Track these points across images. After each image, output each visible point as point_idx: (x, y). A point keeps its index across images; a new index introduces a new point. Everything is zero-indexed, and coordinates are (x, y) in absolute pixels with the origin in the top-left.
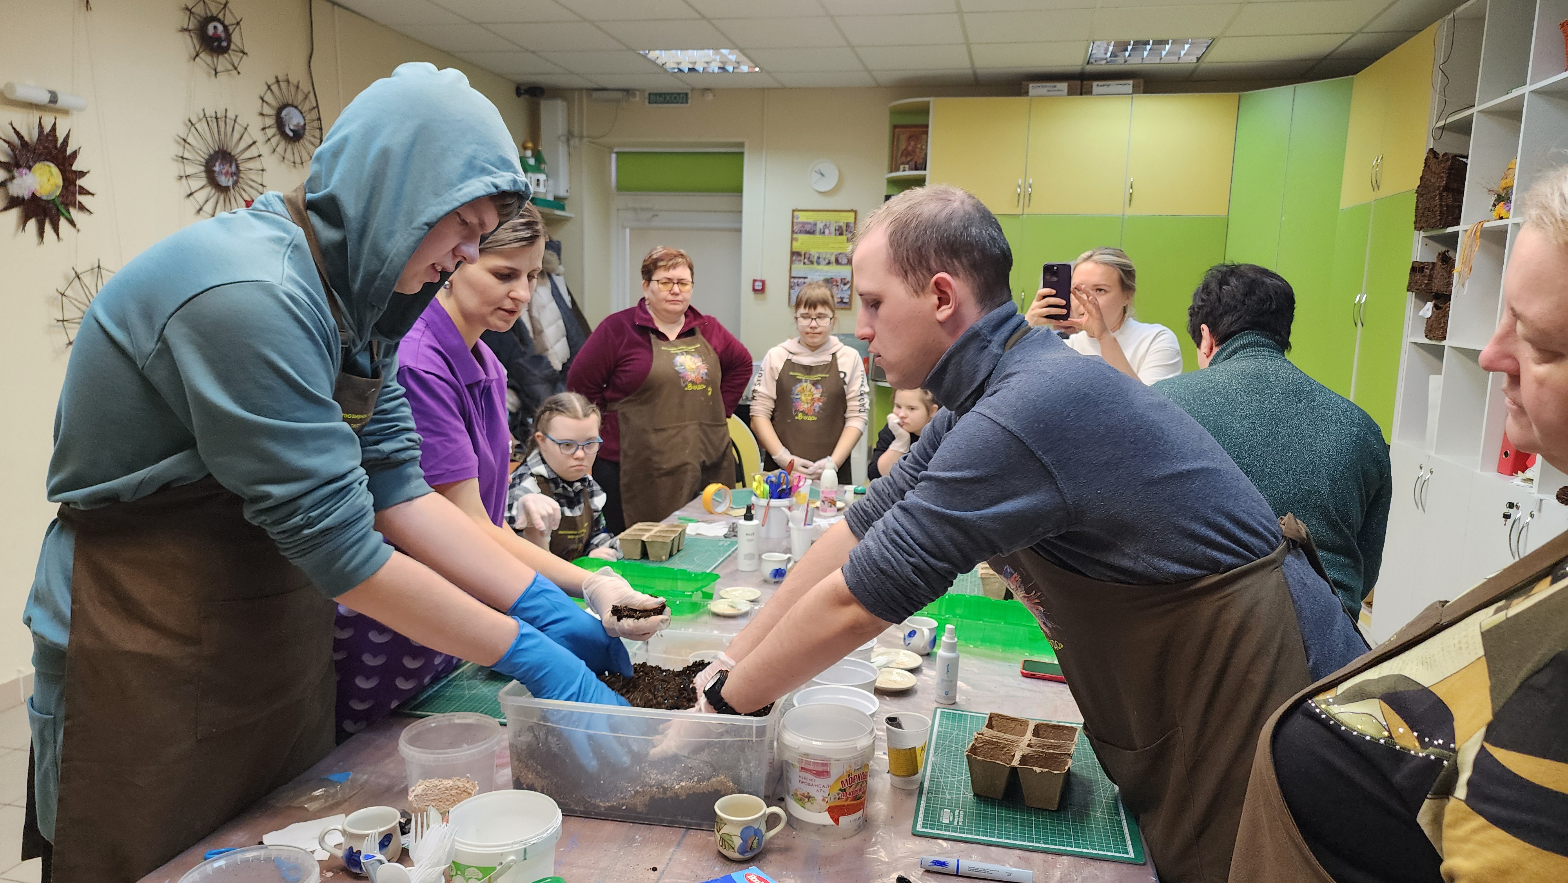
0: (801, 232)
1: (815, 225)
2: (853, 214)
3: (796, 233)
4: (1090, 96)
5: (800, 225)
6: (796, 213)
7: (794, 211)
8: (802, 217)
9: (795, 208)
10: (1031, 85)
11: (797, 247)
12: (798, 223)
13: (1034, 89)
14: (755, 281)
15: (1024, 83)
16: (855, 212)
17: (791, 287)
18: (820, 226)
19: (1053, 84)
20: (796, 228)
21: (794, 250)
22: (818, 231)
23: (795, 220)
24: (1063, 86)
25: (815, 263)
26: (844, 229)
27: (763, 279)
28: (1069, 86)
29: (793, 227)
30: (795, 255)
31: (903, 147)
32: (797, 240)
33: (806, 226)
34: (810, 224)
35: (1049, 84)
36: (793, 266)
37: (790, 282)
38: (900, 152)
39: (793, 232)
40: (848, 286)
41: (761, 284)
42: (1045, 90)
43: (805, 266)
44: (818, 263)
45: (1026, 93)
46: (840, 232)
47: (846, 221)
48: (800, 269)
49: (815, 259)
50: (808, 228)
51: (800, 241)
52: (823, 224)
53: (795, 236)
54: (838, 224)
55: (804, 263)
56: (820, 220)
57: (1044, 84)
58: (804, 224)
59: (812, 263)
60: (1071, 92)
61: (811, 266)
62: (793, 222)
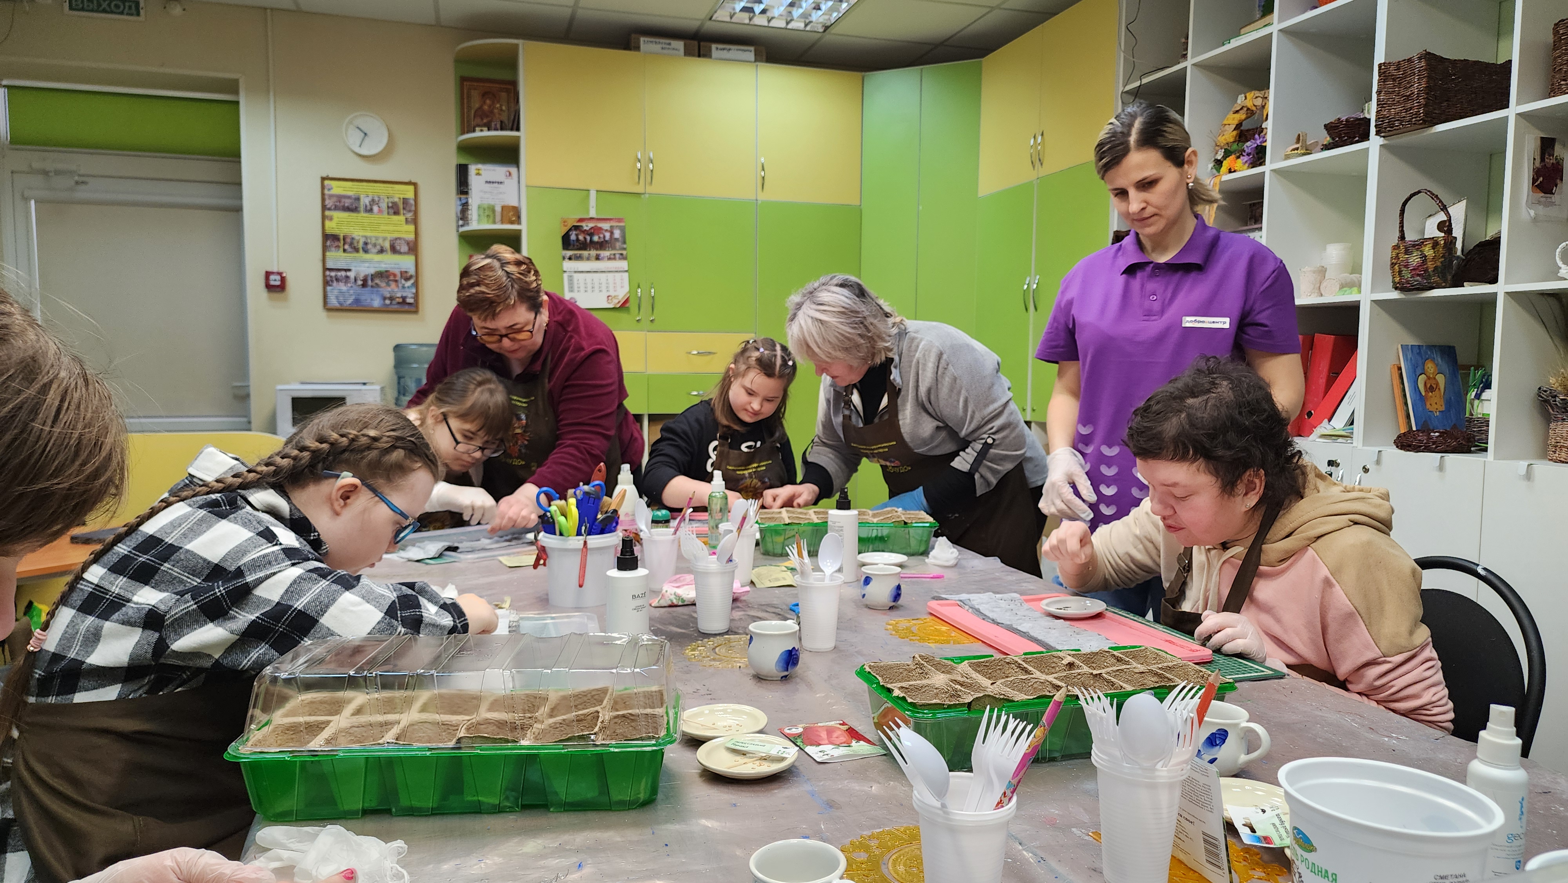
0: (336, 208)
1: (358, 199)
2: (411, 188)
3: (329, 209)
4: (709, 60)
5: (335, 199)
6: (326, 182)
7: (323, 179)
8: (337, 188)
9: (324, 175)
10: (642, 39)
11: (331, 227)
12: (331, 196)
13: (646, 44)
14: (268, 274)
15: (633, 36)
16: (415, 185)
17: (326, 283)
18: (365, 201)
19: (667, 41)
20: (329, 203)
21: (328, 231)
22: (362, 208)
23: (326, 192)
24: (679, 45)
25: (361, 250)
26: (401, 206)
27: (281, 271)
28: (685, 45)
29: (323, 200)
30: (330, 239)
31: (477, 106)
32: (331, 219)
33: (343, 200)
34: (349, 197)
35: (662, 41)
36: (328, 254)
37: (324, 276)
38: (473, 112)
39: (324, 208)
40: (412, 281)
41: (278, 278)
42: (659, 47)
43: (346, 254)
44: (366, 251)
45: (637, 48)
46: (394, 209)
47: (402, 196)
48: (337, 258)
49: (361, 245)
50: (347, 202)
51: (335, 220)
52: (370, 199)
53: (327, 213)
54: (391, 200)
55: (345, 251)
56: (366, 193)
57: (657, 40)
58: (340, 197)
59: (357, 250)
60: (688, 53)
61: (356, 255)
62: (323, 194)
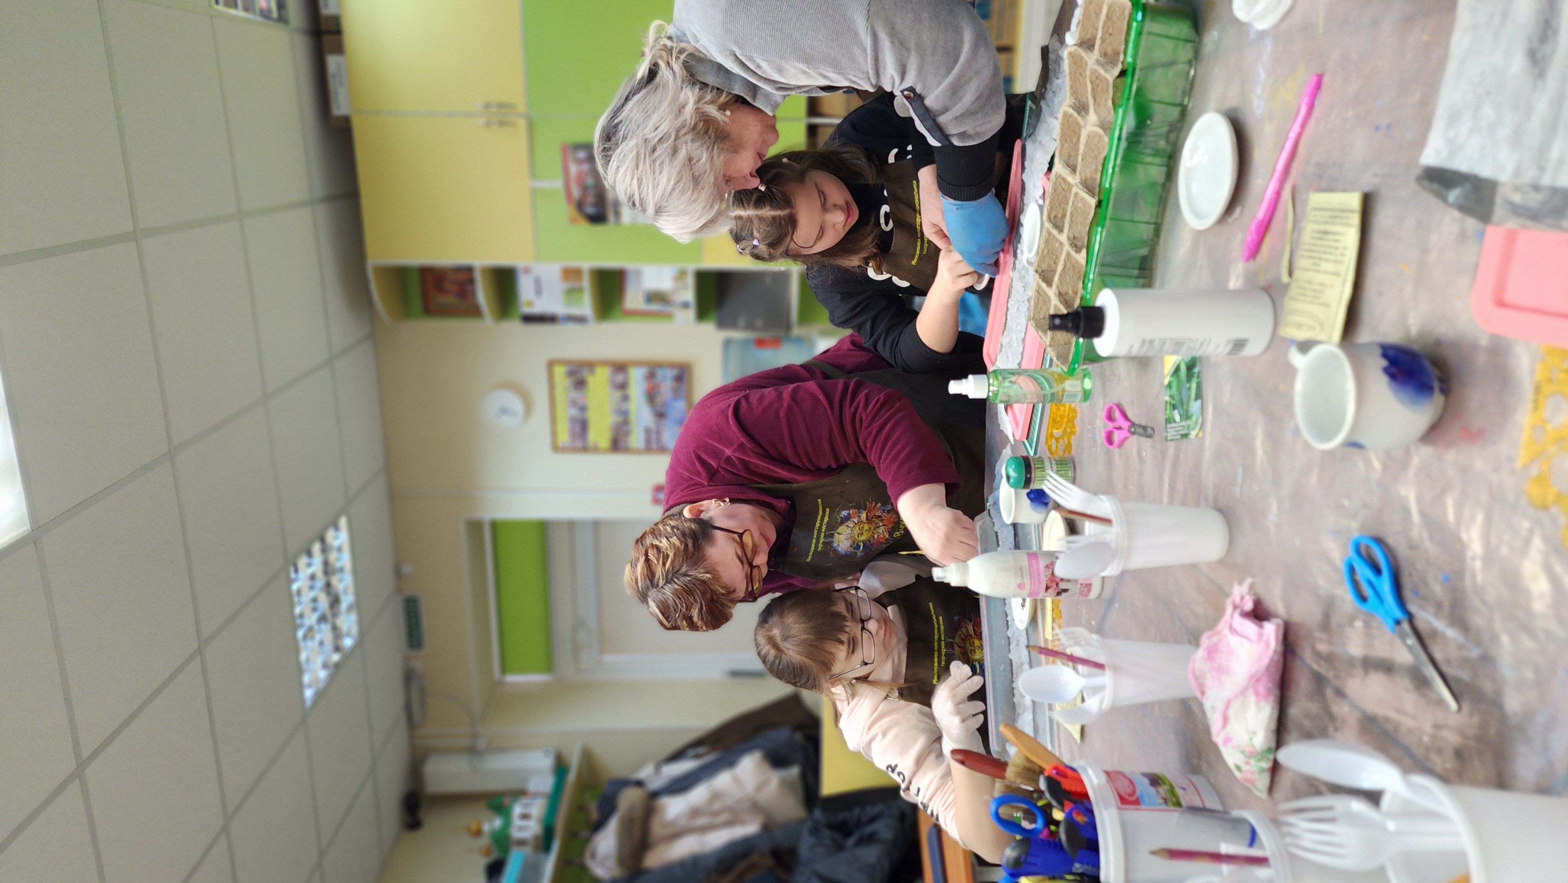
0: (584, 440)
1: (572, 420)
2: (555, 367)
3: (585, 446)
5: (575, 441)
6: (558, 448)
7: (555, 451)
8: (564, 437)
9: (552, 450)
10: (335, 113)
11: (604, 441)
12: (572, 445)
13: (340, 108)
15: (333, 123)
18: (574, 412)
19: (331, 77)
21: (610, 448)
22: (581, 415)
23: (568, 449)
25: (626, 417)
26: (576, 377)
28: (331, 53)
29: (577, 451)
30: (617, 445)
32: (595, 445)
33: (576, 433)
34: (572, 427)
35: (332, 85)
36: (632, 449)
39: (584, 450)
40: (656, 370)
42: (340, 91)
43: (632, 432)
44: (627, 414)
45: (348, 119)
46: (580, 384)
47: (565, 376)
48: (636, 439)
49: (621, 417)
50: (577, 428)
51: (596, 441)
52: (571, 408)
53: (589, 448)
54: (570, 388)
55: (627, 434)
56: (565, 412)
57: (332, 91)
58: (573, 435)
59: (626, 421)
60: (339, 49)
61: (631, 423)
62: (571, 451)
